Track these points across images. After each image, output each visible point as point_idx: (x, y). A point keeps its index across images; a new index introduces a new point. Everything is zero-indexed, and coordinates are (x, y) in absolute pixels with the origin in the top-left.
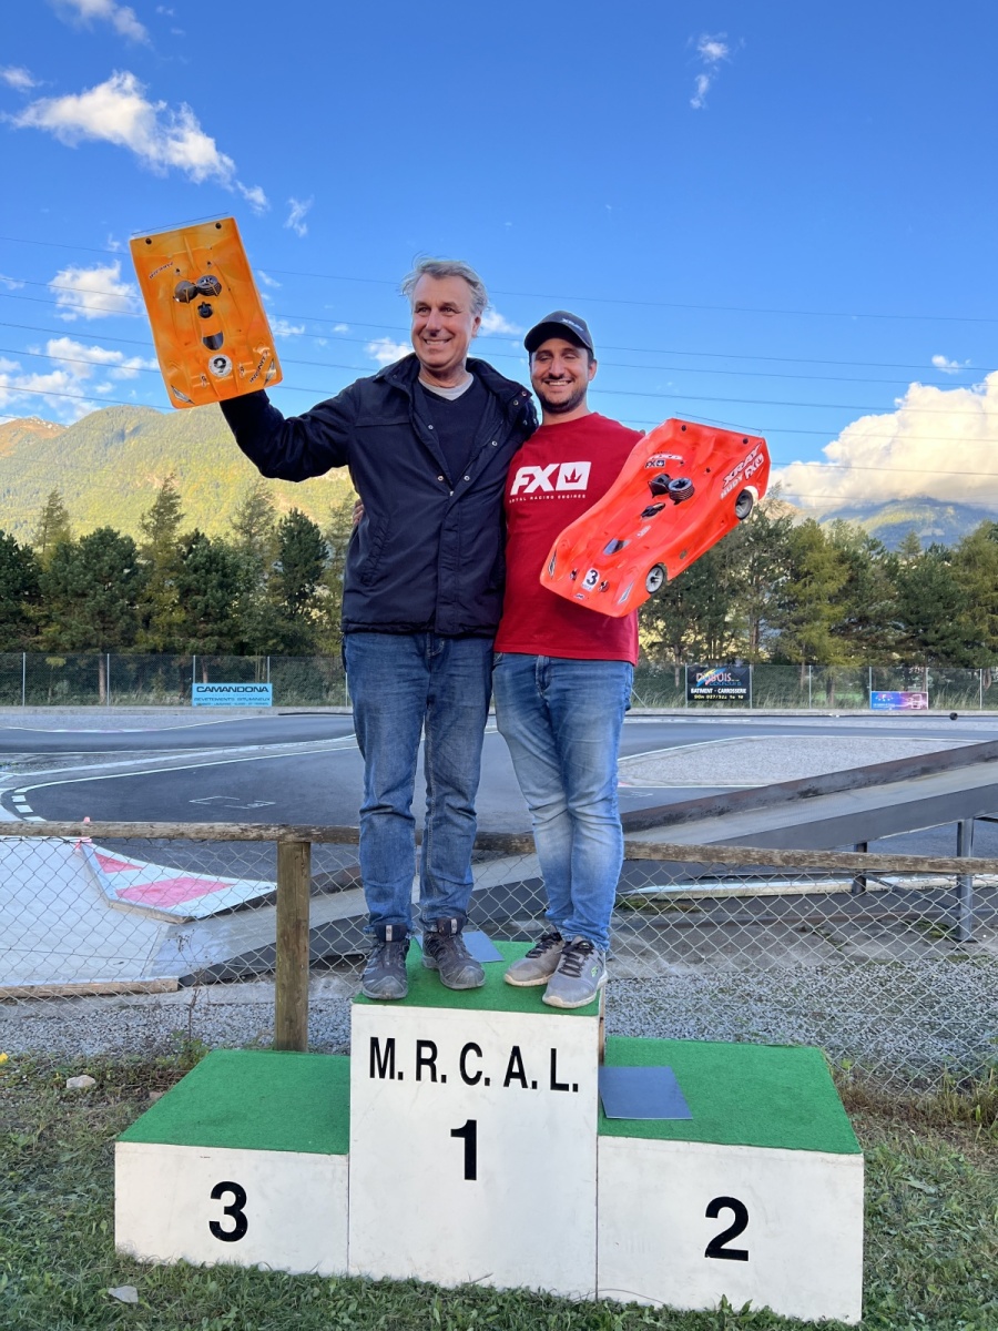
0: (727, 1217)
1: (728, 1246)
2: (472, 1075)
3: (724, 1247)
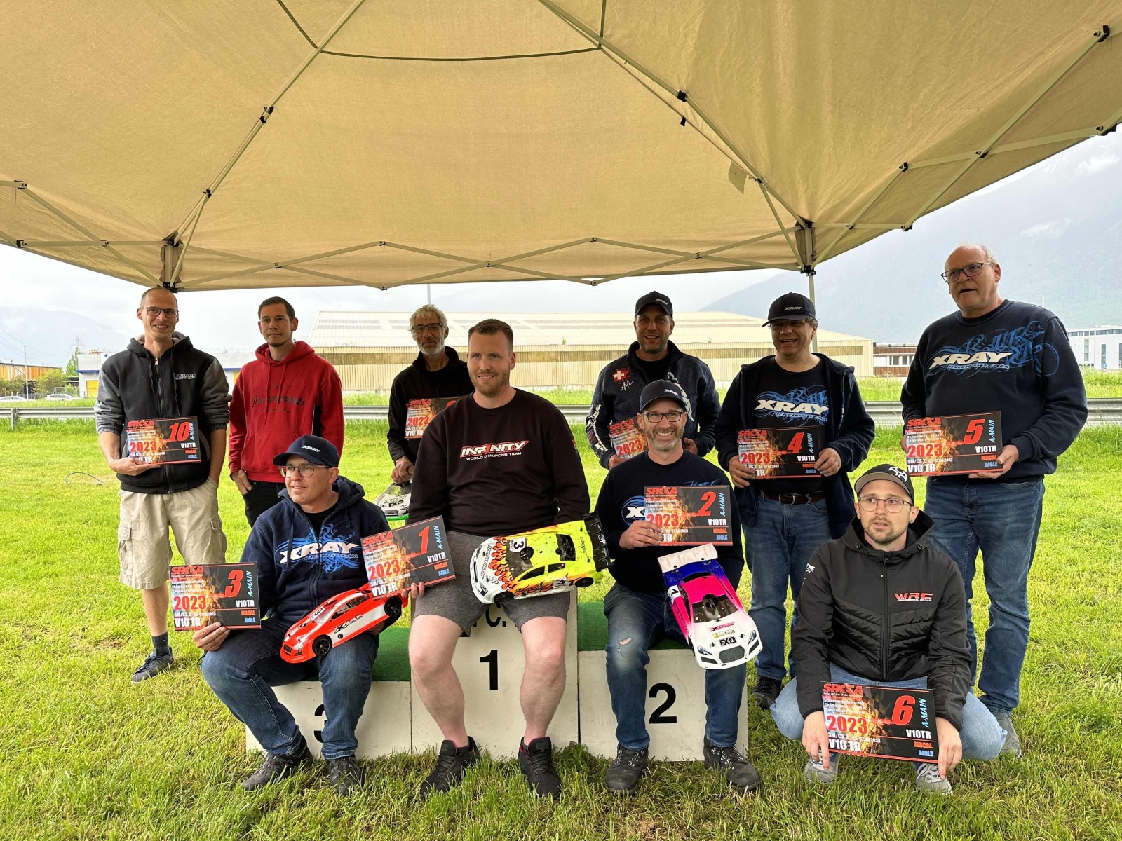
0: (662, 696)
1: (662, 715)
2: (494, 620)
3: (661, 716)
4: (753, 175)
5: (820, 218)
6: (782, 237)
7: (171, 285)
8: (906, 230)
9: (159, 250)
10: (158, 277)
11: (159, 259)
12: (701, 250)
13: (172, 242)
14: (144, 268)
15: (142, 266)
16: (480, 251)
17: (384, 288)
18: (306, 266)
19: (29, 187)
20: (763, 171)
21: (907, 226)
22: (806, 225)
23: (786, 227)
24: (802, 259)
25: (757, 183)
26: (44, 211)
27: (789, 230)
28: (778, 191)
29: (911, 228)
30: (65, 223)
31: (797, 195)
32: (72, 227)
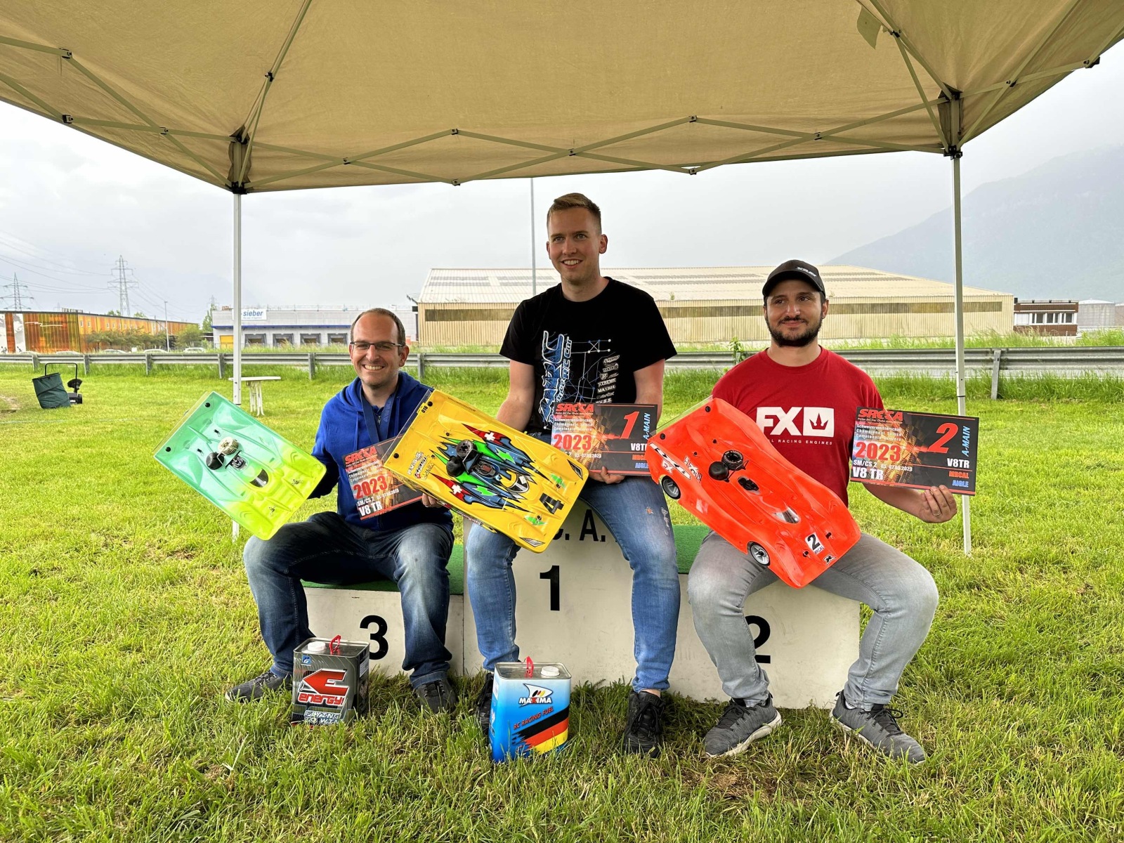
4: (889, 27)
5: (972, 84)
6: (924, 113)
7: (240, 185)
8: (1091, 67)
9: (228, 147)
10: (226, 176)
11: (227, 157)
12: (822, 129)
13: (240, 139)
14: (209, 163)
15: (206, 162)
16: (564, 138)
17: (456, 183)
18: (376, 161)
19: (74, 56)
20: (901, 21)
21: (1092, 59)
22: (952, 96)
23: (929, 99)
24: (946, 138)
25: (893, 37)
26: (95, 88)
27: (933, 103)
28: (920, 48)
29: (1097, 62)
30: (119, 104)
31: (943, 50)
32: (128, 110)
